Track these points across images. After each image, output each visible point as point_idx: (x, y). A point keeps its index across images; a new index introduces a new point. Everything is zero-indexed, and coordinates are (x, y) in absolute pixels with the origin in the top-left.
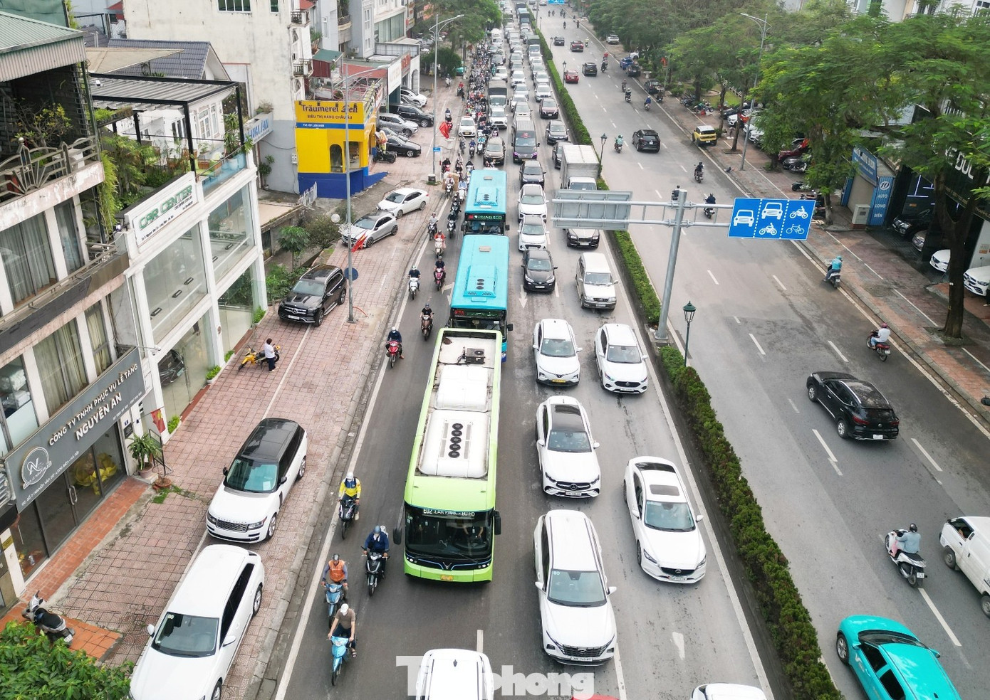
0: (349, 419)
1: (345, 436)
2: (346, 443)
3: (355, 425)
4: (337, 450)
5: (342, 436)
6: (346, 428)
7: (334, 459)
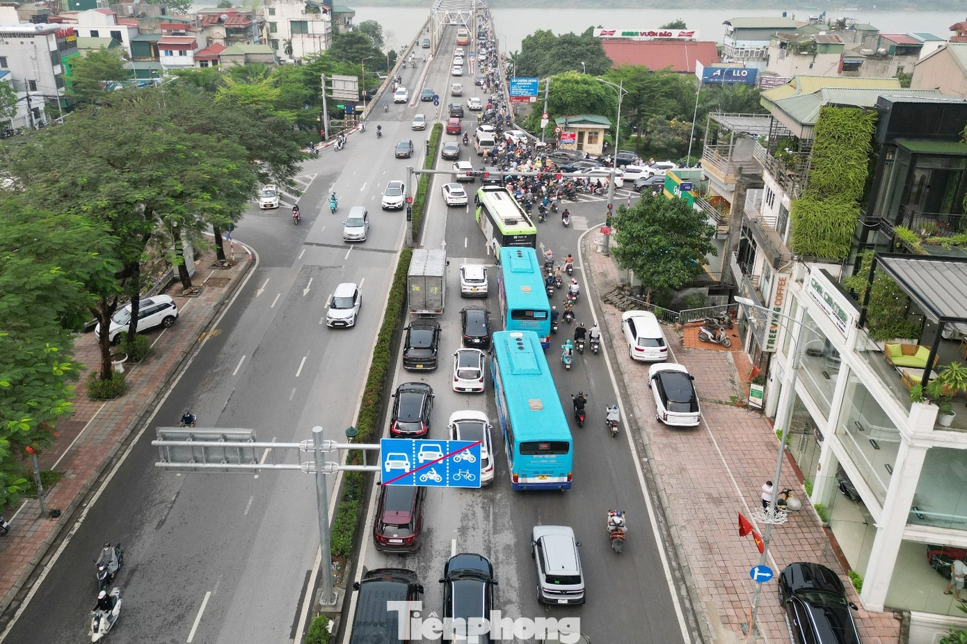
0: (655, 470)
1: (648, 455)
2: (645, 451)
3: (648, 471)
4: (646, 441)
5: (650, 453)
6: (652, 462)
7: (644, 434)
